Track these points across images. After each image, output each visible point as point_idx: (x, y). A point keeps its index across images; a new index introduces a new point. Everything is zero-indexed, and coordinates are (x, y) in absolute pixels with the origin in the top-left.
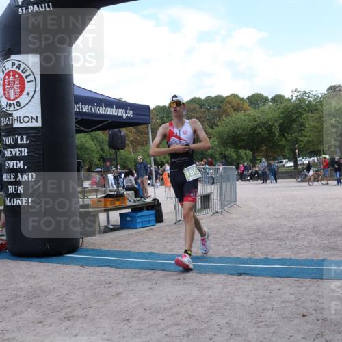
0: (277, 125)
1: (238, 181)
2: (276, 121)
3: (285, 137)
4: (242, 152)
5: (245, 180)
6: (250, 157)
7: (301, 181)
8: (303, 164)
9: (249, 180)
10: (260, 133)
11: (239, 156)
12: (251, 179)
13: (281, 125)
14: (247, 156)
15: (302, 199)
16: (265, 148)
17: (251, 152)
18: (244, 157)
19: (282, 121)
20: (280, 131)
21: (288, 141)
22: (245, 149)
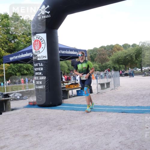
0: (134, 55)
1: (120, 76)
2: (134, 54)
3: (137, 60)
4: (121, 66)
5: (123, 76)
6: (124, 67)
7: (144, 76)
8: (144, 70)
9: (124, 76)
10: (128, 58)
11: (120, 68)
12: (125, 76)
13: (135, 55)
14: (123, 67)
15: (144, 83)
16: (130, 64)
17: (124, 66)
18: (122, 67)
19: (136, 54)
20: (135, 57)
21: (138, 61)
22: (122, 64)
